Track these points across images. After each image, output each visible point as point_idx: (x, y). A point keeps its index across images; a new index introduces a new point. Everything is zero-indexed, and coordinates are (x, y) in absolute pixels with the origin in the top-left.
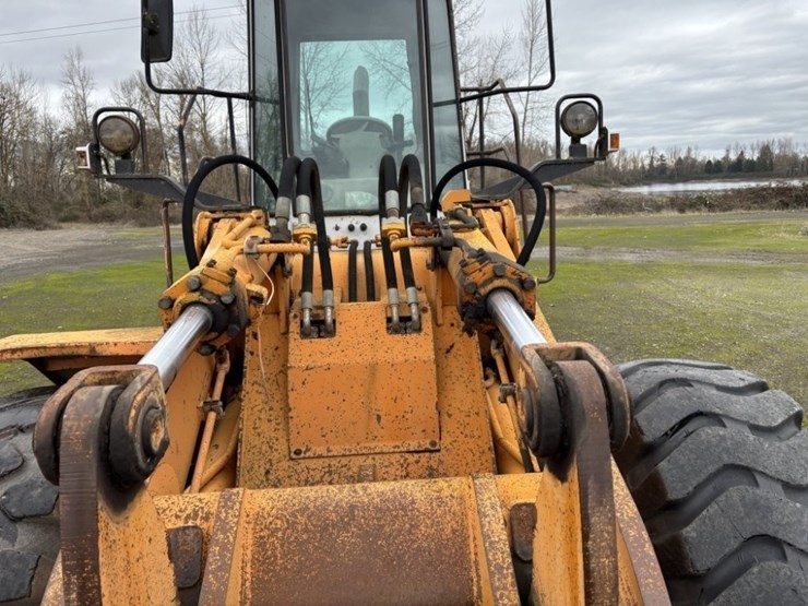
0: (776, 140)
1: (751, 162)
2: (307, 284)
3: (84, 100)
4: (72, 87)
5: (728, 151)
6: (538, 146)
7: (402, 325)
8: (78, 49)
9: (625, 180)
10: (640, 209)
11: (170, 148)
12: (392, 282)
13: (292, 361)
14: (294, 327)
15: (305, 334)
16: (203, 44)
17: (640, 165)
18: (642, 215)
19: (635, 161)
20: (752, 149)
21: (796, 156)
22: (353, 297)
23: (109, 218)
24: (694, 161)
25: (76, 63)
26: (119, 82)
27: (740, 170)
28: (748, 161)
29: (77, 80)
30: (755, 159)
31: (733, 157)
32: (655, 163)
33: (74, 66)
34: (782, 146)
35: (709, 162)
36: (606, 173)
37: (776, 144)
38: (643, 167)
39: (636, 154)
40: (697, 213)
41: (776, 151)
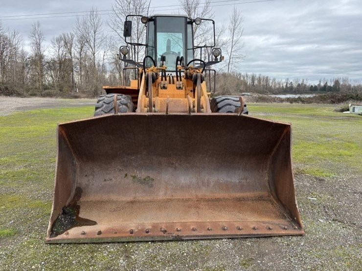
0: (342, 78)
1: (330, 87)
2: (162, 80)
3: (40, 45)
4: (34, 38)
5: (320, 82)
6: (236, 75)
7: (180, 88)
8: (38, 22)
9: (274, 92)
10: (275, 101)
11: (75, 68)
12: (177, 80)
13: (159, 93)
14: (160, 87)
15: (161, 89)
16: (95, 24)
17: (281, 86)
18: (275, 103)
19: (279, 84)
20: (331, 81)
21: (350, 85)
22: (170, 83)
23: (50, 95)
24: (305, 85)
25: (37, 28)
26: (55, 37)
27: (325, 90)
28: (329, 86)
29: (37, 36)
30: (332, 86)
31: (322, 84)
32: (288, 85)
33: (36, 29)
34: (344, 80)
35: (312, 86)
36: (266, 89)
37: (341, 79)
38: (283, 87)
39: (280, 80)
40: (297, 104)
41: (341, 83)
